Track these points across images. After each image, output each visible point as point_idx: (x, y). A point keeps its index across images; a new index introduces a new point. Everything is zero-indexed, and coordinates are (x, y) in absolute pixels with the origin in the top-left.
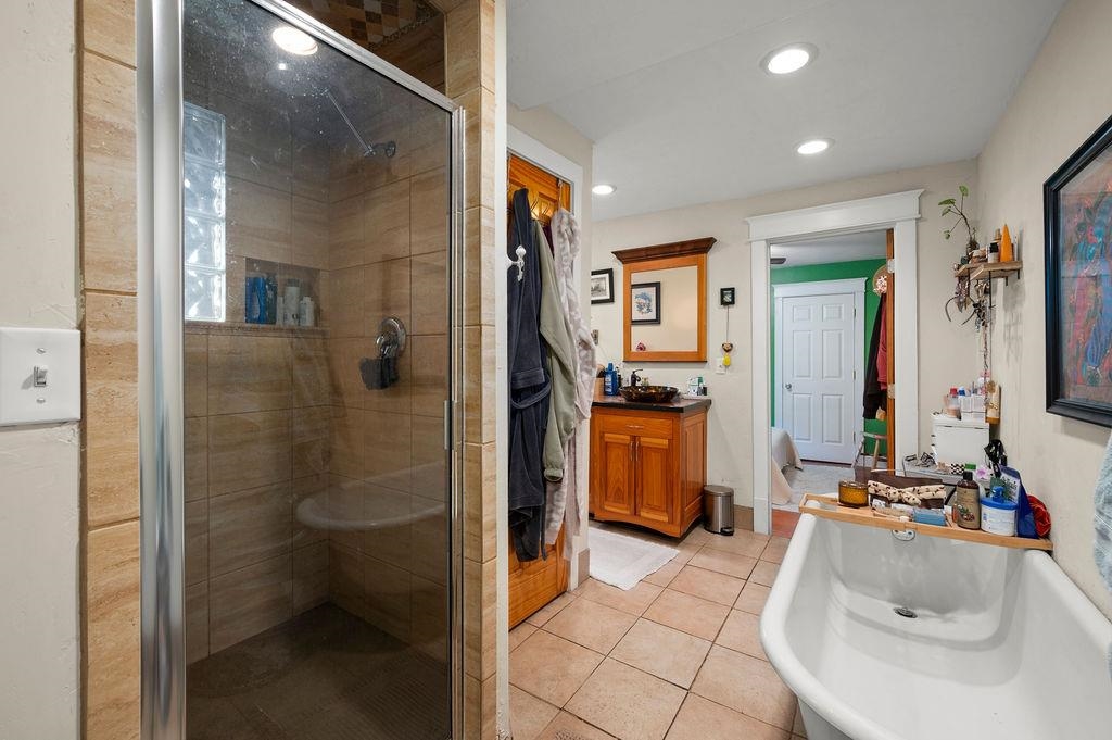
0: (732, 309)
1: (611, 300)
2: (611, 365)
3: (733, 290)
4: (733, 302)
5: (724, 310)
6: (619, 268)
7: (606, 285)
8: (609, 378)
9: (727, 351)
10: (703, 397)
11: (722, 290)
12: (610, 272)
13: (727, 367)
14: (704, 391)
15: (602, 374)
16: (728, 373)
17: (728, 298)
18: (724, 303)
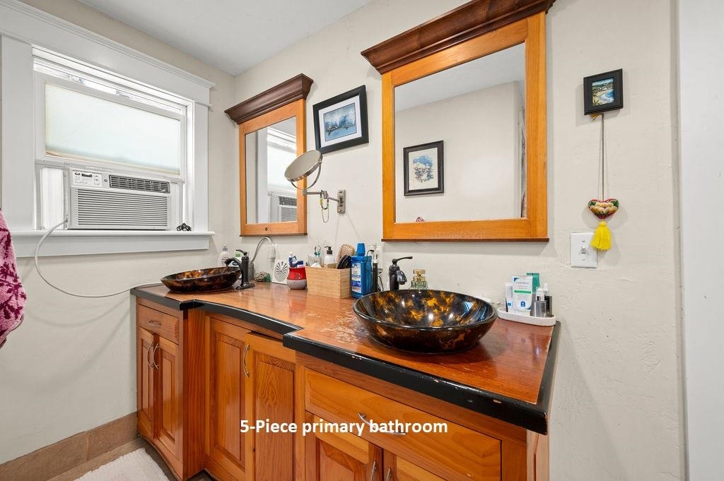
0: (613, 121)
1: (364, 140)
2: (362, 246)
3: (616, 77)
4: (617, 105)
5: (593, 125)
6: (375, 84)
7: (355, 115)
8: (357, 270)
9: (602, 216)
10: (543, 320)
11: (589, 81)
12: (361, 92)
13: (599, 252)
14: (546, 305)
15: (346, 263)
16: (603, 266)
17: (603, 96)
18: (592, 110)
